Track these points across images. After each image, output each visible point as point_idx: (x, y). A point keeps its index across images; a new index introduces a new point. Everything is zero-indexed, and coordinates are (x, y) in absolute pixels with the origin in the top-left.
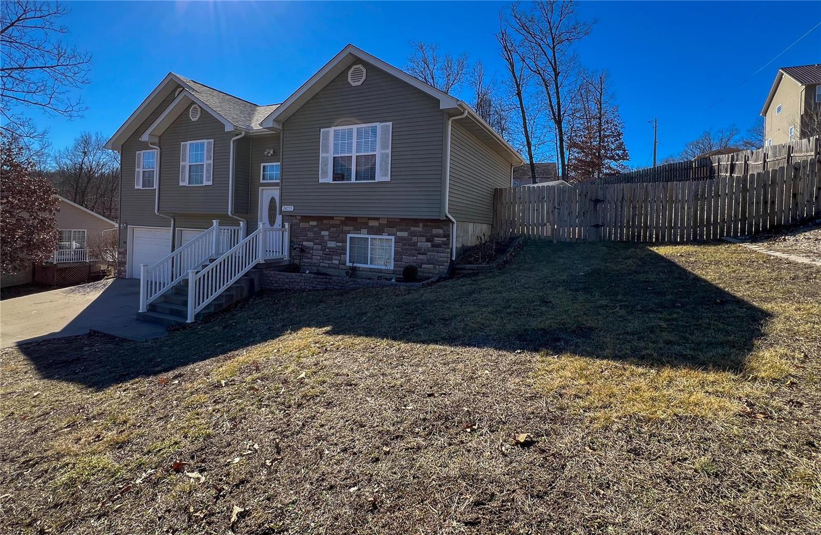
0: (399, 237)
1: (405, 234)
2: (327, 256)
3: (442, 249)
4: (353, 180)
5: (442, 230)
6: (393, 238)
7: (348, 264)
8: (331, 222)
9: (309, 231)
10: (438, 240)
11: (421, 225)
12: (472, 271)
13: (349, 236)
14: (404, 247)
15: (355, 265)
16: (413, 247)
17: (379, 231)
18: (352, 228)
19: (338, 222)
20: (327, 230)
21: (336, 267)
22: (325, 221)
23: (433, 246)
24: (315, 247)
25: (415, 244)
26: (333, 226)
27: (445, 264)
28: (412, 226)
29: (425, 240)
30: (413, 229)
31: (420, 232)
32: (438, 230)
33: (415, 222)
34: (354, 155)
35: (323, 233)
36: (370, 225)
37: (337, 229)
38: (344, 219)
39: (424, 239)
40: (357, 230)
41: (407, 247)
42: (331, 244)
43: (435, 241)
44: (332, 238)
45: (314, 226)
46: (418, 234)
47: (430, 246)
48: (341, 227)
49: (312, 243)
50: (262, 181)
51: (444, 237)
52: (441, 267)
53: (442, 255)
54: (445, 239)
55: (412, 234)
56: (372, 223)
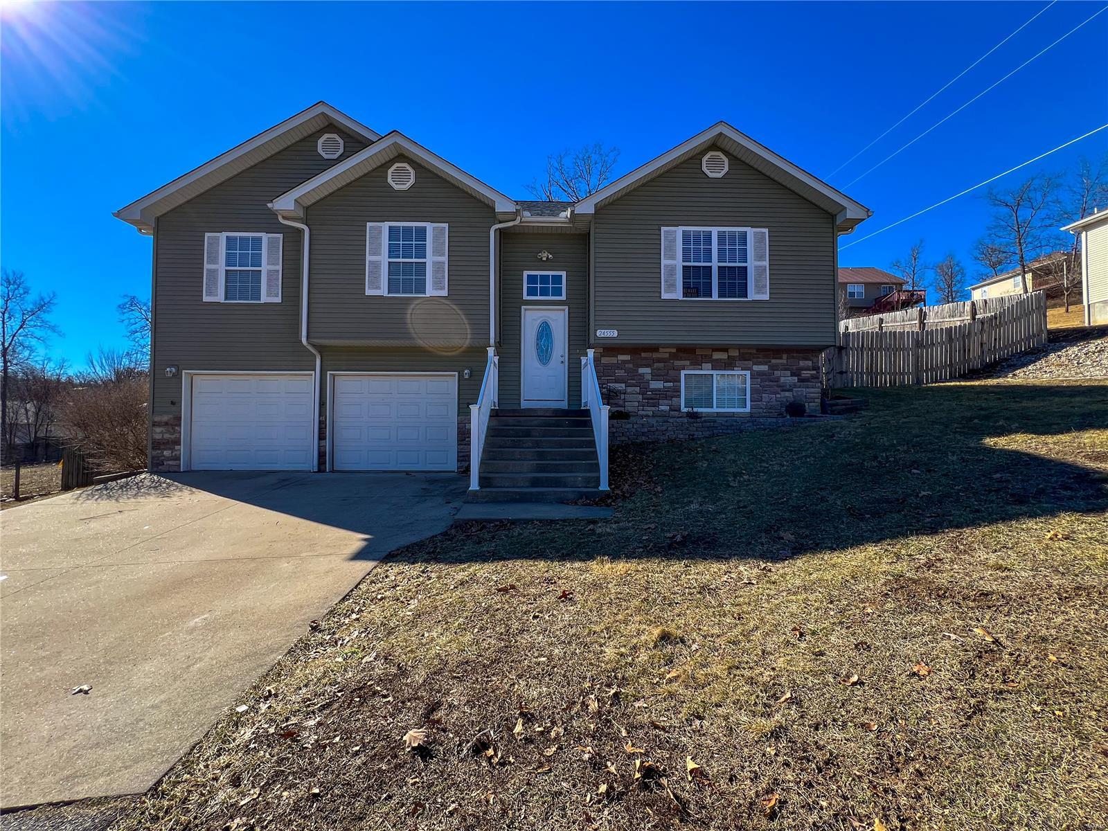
0: (758, 372)
1: (764, 368)
2: (650, 401)
3: (811, 384)
4: (715, 297)
5: (811, 362)
6: (748, 373)
7: (684, 410)
8: (655, 355)
9: (618, 368)
10: (806, 374)
11: (785, 356)
12: (844, 407)
13: (683, 373)
14: (763, 383)
15: (695, 410)
16: (775, 383)
17: (729, 365)
18: (688, 363)
19: (667, 355)
20: (647, 366)
21: (665, 416)
22: (643, 355)
23: (800, 380)
24: (629, 390)
25: (777, 380)
26: (659, 361)
27: (816, 400)
28: (773, 358)
29: (789, 375)
30: (773, 361)
31: (783, 365)
32: (807, 362)
33: (777, 351)
34: (715, 264)
35: (641, 370)
36: (714, 358)
37: (666, 364)
38: (674, 350)
39: (788, 373)
40: (697, 363)
41: (767, 383)
42: (657, 385)
43: (803, 375)
44: (656, 377)
45: (624, 362)
46: (781, 367)
47: (796, 381)
48: (672, 361)
49: (623, 385)
50: (525, 297)
51: (813, 370)
52: (811, 404)
53: (812, 390)
54: (814, 372)
55: (773, 368)
56: (717, 356)
